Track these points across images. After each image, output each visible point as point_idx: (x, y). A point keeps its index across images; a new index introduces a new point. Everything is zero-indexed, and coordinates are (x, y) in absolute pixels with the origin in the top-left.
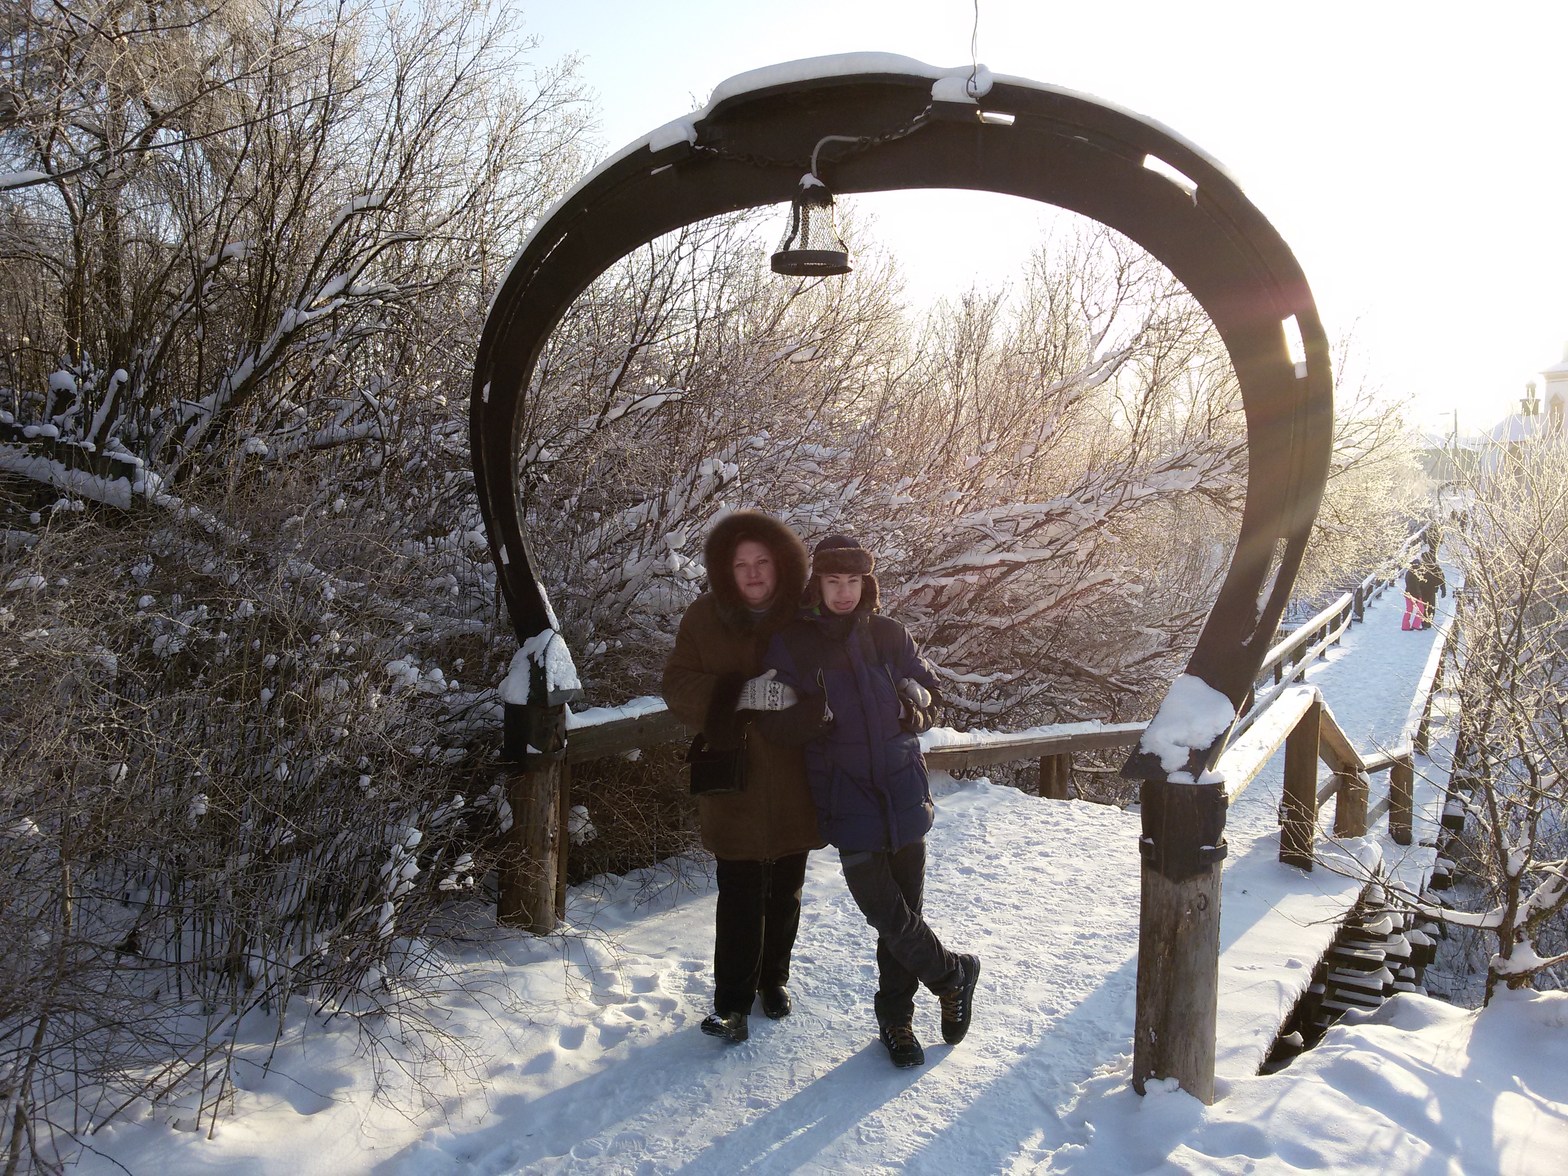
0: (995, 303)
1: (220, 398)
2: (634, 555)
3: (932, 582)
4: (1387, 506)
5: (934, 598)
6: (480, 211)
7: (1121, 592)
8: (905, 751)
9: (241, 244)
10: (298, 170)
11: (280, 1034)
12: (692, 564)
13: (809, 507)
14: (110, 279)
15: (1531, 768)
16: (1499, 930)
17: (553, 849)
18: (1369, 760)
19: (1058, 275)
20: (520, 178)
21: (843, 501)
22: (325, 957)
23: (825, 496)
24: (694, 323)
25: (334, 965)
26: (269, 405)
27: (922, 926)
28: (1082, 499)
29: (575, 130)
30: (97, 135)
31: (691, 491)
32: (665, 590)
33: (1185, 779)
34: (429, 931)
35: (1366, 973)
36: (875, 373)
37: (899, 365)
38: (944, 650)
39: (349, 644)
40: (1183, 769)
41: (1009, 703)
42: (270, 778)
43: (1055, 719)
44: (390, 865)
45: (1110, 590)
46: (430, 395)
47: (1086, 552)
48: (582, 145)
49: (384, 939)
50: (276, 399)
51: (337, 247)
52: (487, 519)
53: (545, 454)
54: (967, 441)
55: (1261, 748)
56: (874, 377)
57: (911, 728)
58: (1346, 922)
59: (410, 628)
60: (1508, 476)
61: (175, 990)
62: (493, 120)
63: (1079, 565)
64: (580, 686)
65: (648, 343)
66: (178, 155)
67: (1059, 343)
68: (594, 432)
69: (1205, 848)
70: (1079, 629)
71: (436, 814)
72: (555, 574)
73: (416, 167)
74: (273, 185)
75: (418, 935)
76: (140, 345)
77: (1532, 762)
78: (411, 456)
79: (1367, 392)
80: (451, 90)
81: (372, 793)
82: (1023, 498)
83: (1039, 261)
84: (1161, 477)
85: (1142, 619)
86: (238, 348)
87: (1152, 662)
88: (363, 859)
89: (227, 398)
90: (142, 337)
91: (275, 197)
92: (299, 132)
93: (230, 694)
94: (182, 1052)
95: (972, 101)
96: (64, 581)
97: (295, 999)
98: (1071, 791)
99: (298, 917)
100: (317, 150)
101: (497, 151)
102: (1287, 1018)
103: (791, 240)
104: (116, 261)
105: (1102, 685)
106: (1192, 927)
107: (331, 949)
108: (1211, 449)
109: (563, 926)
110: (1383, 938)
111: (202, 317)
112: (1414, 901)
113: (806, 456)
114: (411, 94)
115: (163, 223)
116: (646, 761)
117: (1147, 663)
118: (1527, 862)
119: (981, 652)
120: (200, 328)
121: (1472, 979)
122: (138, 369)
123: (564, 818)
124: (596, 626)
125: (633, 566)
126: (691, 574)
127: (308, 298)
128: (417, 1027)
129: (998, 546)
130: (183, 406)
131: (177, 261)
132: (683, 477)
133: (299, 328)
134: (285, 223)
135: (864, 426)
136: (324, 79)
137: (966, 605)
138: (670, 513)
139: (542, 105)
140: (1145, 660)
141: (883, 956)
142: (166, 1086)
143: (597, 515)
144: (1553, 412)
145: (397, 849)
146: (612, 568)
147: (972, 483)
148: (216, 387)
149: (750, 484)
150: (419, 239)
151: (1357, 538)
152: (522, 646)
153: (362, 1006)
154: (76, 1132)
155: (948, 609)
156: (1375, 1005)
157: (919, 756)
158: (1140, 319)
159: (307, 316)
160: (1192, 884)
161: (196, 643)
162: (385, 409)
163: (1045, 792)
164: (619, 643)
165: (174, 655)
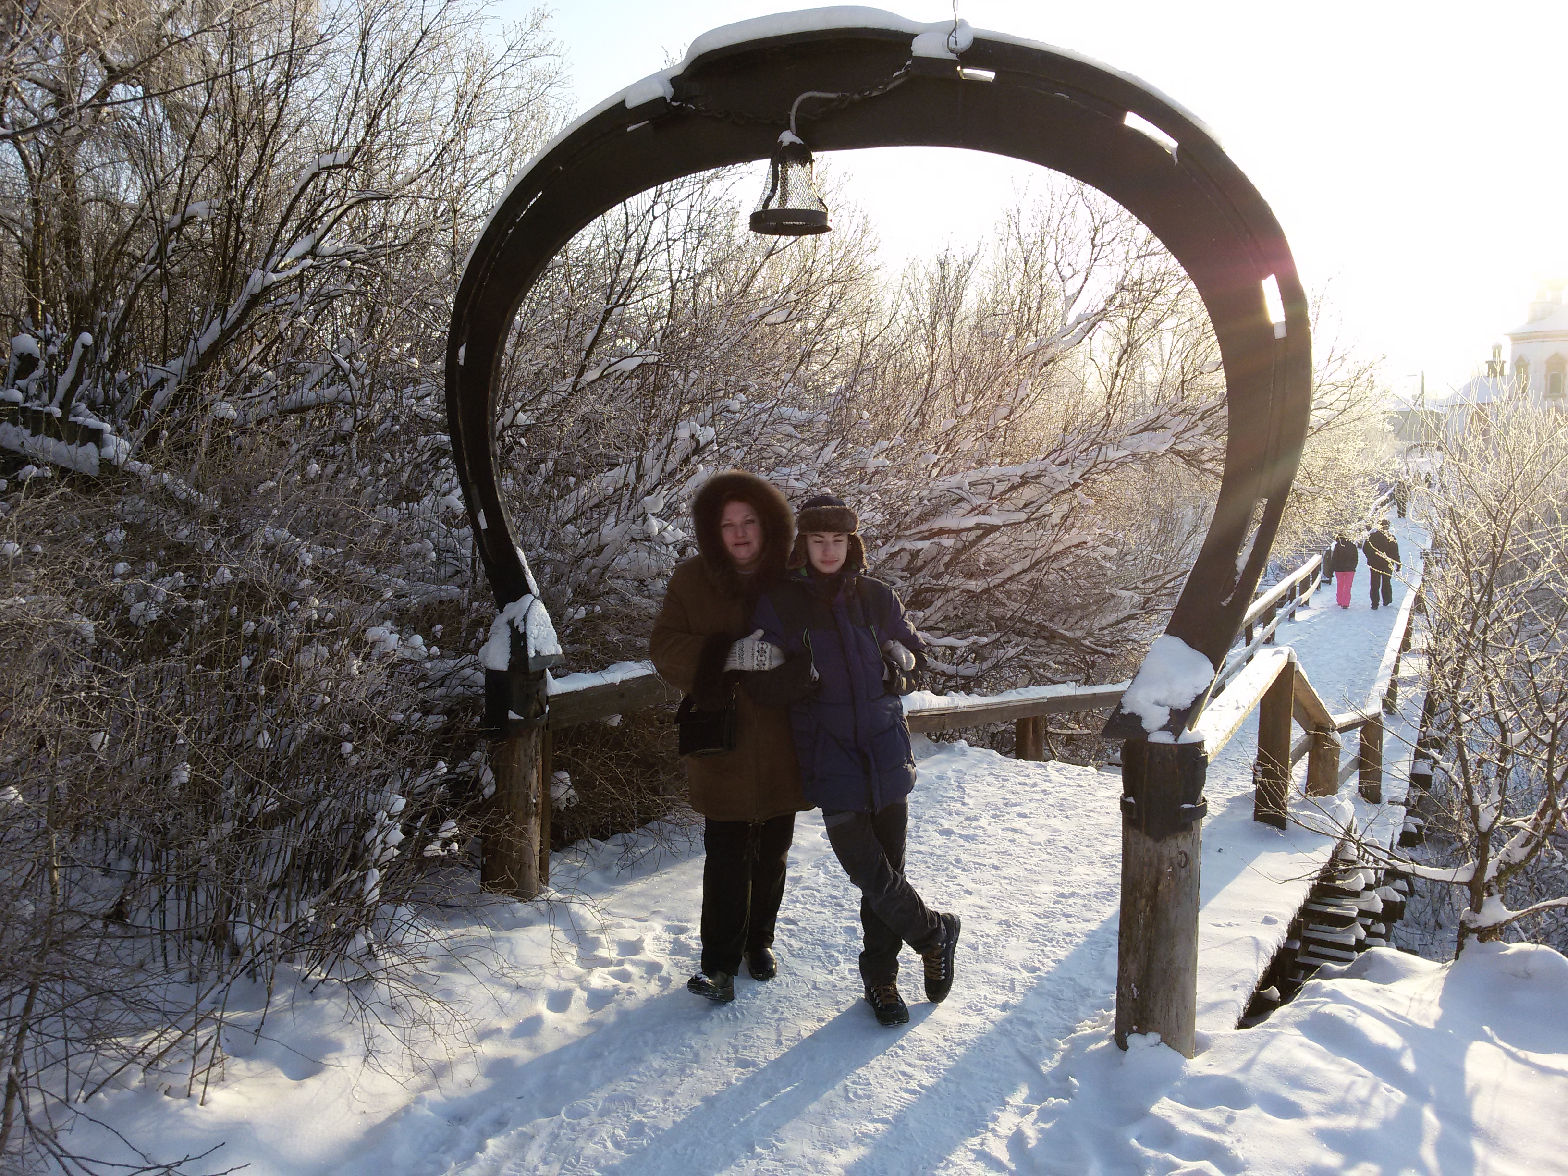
0: (970, 264)
1: (187, 362)
2: (611, 520)
3: (908, 545)
4: (1358, 467)
5: (911, 561)
6: (449, 169)
7: (1095, 555)
8: (889, 713)
9: (205, 204)
10: (261, 127)
11: (268, 1003)
12: (670, 528)
13: (786, 470)
14: (70, 240)
15: (1502, 725)
16: (1470, 884)
17: (536, 815)
18: (1340, 719)
19: (1032, 235)
20: (487, 136)
21: (820, 464)
22: (312, 924)
23: (801, 459)
24: (668, 284)
25: (320, 931)
26: (238, 369)
27: (904, 885)
28: (1057, 462)
29: (545, 86)
30: (51, 90)
31: (668, 454)
32: (644, 555)
33: (1166, 738)
34: (413, 897)
35: (1338, 929)
36: (849, 335)
37: (872, 327)
38: (920, 614)
39: (329, 610)
40: (1164, 728)
41: (985, 666)
42: (250, 746)
43: (1030, 682)
44: (374, 832)
45: (1084, 552)
46: (401, 357)
47: (1060, 514)
48: (552, 101)
49: (370, 906)
50: (244, 363)
51: (303, 207)
52: (463, 483)
53: (522, 418)
54: (942, 403)
55: (1238, 708)
56: (848, 340)
57: (894, 691)
58: (1321, 878)
59: (389, 594)
60: (1475, 437)
61: (162, 959)
62: (459, 76)
63: (1053, 527)
64: (561, 651)
65: (623, 304)
66: (137, 110)
67: (1034, 305)
68: (570, 394)
69: (1185, 806)
70: (1054, 592)
71: (420, 781)
72: (533, 538)
73: (382, 124)
74: (237, 142)
75: (403, 901)
76: (104, 307)
77: (1503, 719)
78: (382, 421)
79: (1338, 354)
80: (417, 45)
81: (354, 760)
82: (998, 460)
83: (1013, 221)
84: (1135, 439)
85: (1115, 581)
86: (204, 310)
87: (1125, 625)
88: (346, 826)
89: (195, 361)
90: (105, 299)
91: (239, 154)
92: (262, 88)
93: (209, 662)
94: (173, 1019)
95: (953, 56)
96: (39, 548)
97: (283, 966)
98: (1047, 753)
99: (280, 885)
100: (281, 109)
101: (465, 106)
102: (1265, 973)
103: (769, 198)
104: (76, 220)
105: (1076, 647)
106: (1173, 884)
107: (318, 916)
108: (1184, 411)
109: (548, 891)
110: (1355, 894)
111: (165, 278)
112: (1385, 857)
113: (782, 419)
114: (377, 49)
115: (124, 183)
116: (627, 726)
117: (1120, 626)
118: (1498, 818)
119: (956, 615)
120: (165, 290)
121: (1439, 934)
122: (102, 332)
123: (546, 782)
124: (575, 592)
125: (610, 530)
126: (669, 539)
127: (275, 259)
128: (404, 992)
129: (973, 509)
130: (149, 370)
131: (139, 220)
132: (658, 440)
133: (266, 290)
134: (250, 182)
135: (840, 389)
136: (287, 33)
137: (942, 568)
138: (646, 477)
139: (509, 60)
140: (1118, 622)
141: (867, 916)
142: (156, 1053)
143: (572, 480)
144: (1519, 373)
145: (381, 815)
146: (589, 532)
147: (948, 446)
148: (182, 352)
149: (726, 448)
150: (387, 198)
151: (1327, 499)
152: (501, 612)
153: (352, 971)
154: (68, 1099)
155: (923, 573)
156: (1349, 961)
157: (902, 718)
158: (1115, 279)
159: (274, 277)
160: (1172, 842)
161: (174, 611)
162: (355, 372)
163: (1021, 752)
164: (598, 608)
165: (152, 622)
